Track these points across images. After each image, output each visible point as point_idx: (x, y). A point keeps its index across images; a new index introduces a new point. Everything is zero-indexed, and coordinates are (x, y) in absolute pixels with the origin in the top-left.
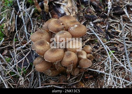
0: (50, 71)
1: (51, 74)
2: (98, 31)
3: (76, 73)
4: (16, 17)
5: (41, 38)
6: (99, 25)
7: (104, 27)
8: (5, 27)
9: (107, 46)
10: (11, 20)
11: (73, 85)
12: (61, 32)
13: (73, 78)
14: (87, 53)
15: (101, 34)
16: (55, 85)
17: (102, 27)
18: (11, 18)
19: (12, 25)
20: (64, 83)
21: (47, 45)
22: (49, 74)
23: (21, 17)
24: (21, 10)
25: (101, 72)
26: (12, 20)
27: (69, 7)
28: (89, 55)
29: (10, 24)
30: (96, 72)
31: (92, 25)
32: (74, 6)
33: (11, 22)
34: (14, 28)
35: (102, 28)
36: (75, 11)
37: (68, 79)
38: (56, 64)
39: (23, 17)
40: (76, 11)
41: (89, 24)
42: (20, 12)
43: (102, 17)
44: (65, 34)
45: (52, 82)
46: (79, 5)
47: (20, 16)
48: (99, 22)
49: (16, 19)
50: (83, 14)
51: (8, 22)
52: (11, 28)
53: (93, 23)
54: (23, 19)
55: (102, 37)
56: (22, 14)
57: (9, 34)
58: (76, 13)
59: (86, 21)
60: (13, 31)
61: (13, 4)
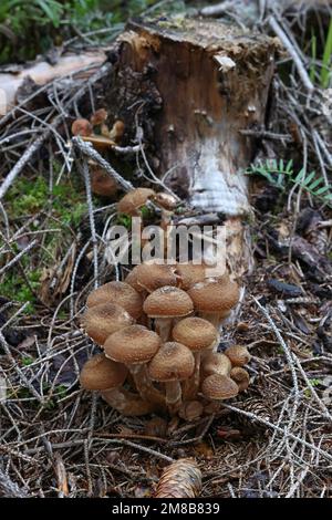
0: (122, 397)
1: (123, 405)
2: (294, 327)
3: (193, 413)
4: (80, 256)
5: (112, 302)
6: (302, 312)
7: (316, 320)
8: (43, 278)
9: (295, 357)
10: (64, 261)
11: (178, 446)
12: (166, 288)
13: (183, 429)
14: (234, 364)
15: (303, 337)
16: (132, 439)
17: (312, 320)
18: (65, 259)
19: (62, 276)
20: (155, 438)
21: (120, 319)
22: (119, 404)
23: (93, 258)
24: (95, 240)
25: (259, 418)
26: (67, 263)
27: (232, 254)
28: (237, 370)
29: (60, 272)
30: (244, 415)
31: (283, 309)
32: (247, 254)
33: (64, 268)
34: (67, 284)
35: (309, 322)
36: (246, 268)
37: (171, 429)
38: (136, 372)
39: (96, 258)
40: (250, 268)
41: (275, 305)
42: (92, 245)
43: (317, 294)
44: (173, 294)
45: (125, 431)
46: (262, 253)
47: (89, 255)
48: (306, 306)
49: (78, 261)
50: (266, 278)
51: (56, 266)
52: (59, 285)
53: (286, 304)
54: (96, 264)
55: (304, 344)
56: (96, 250)
57: (50, 298)
58: (246, 273)
59: (267, 295)
60: (64, 291)
61: (81, 224)
